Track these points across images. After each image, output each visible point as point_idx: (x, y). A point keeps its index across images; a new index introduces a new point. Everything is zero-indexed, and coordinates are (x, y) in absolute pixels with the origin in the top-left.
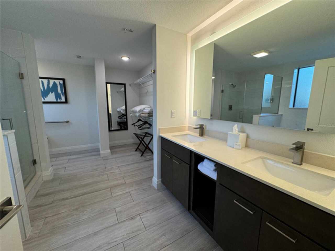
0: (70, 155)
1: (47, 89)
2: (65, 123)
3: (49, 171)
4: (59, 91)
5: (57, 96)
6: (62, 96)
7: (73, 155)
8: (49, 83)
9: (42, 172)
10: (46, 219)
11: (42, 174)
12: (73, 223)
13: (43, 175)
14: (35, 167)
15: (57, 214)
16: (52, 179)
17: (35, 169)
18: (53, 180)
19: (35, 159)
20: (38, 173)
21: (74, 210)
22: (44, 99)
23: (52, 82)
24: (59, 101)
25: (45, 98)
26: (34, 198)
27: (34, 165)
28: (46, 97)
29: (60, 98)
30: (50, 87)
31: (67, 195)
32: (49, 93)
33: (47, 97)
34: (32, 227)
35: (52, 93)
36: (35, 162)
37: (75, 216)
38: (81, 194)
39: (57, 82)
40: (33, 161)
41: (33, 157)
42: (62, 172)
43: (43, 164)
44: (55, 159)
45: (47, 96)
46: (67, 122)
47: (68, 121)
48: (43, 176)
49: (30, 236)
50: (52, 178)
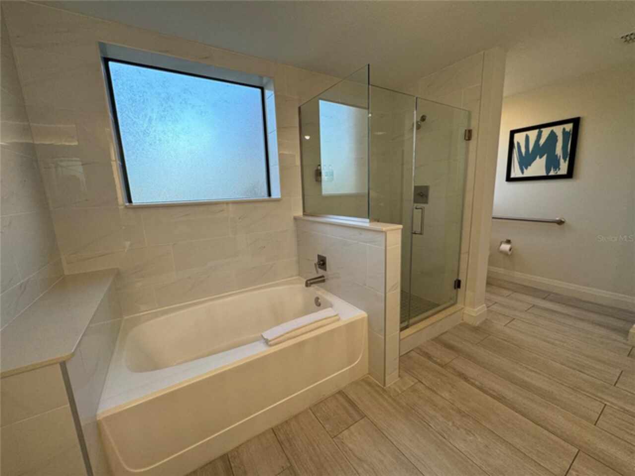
0: (544, 299)
1: (532, 151)
2: (556, 225)
3: (476, 310)
4: (559, 151)
5: (553, 162)
6: (562, 160)
7: (551, 301)
8: (539, 136)
9: (464, 305)
10: (419, 383)
11: (462, 308)
12: (437, 432)
13: (465, 312)
14: (457, 291)
15: (433, 391)
16: (476, 325)
17: (457, 295)
18: (476, 329)
19: (460, 279)
20: (459, 305)
21: (459, 411)
22: (523, 172)
23: (546, 132)
24: (552, 173)
25: (525, 170)
26: (433, 340)
27: (455, 288)
28: (526, 168)
29: (557, 166)
30: (539, 145)
31: (472, 371)
32: (534, 159)
33: (529, 168)
34: (399, 379)
35: (541, 157)
36: (458, 284)
37: (450, 424)
38: (494, 394)
39: (558, 130)
40: (455, 282)
41: (458, 274)
42: (499, 325)
43: (469, 293)
44: (510, 292)
45: (530, 165)
46: (560, 223)
47: (563, 220)
48: (463, 313)
49: (389, 387)
50: (477, 323)
